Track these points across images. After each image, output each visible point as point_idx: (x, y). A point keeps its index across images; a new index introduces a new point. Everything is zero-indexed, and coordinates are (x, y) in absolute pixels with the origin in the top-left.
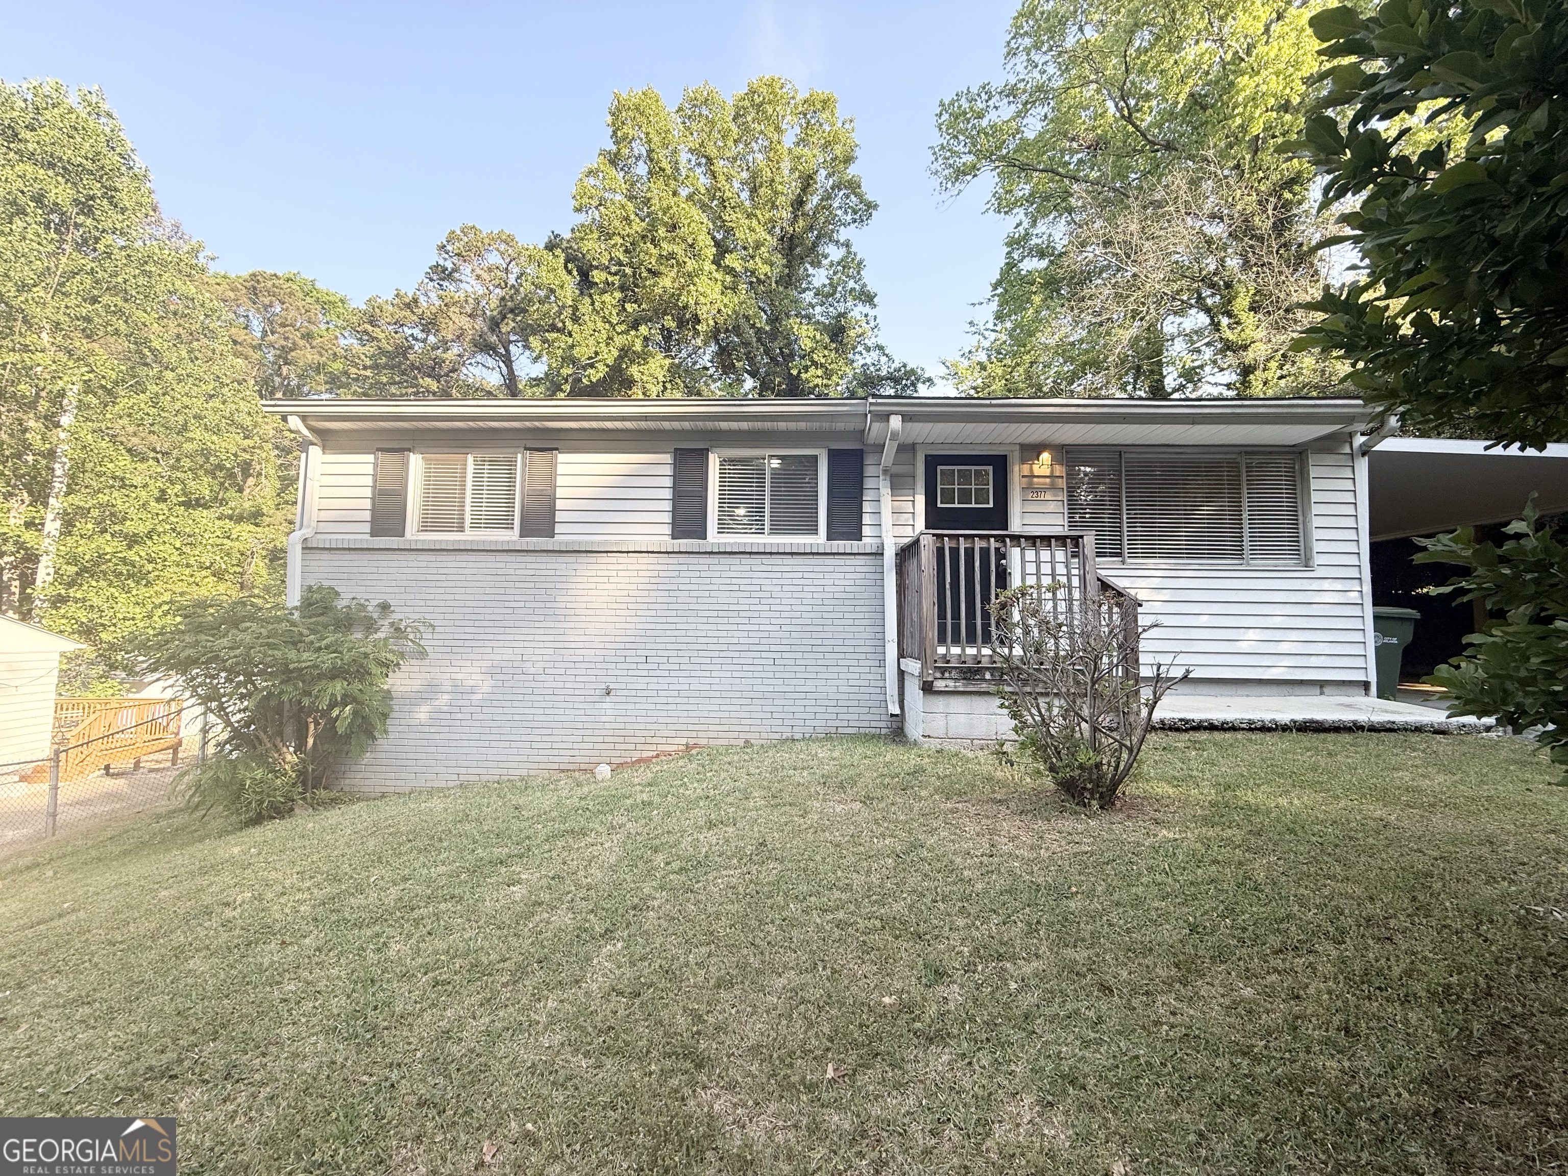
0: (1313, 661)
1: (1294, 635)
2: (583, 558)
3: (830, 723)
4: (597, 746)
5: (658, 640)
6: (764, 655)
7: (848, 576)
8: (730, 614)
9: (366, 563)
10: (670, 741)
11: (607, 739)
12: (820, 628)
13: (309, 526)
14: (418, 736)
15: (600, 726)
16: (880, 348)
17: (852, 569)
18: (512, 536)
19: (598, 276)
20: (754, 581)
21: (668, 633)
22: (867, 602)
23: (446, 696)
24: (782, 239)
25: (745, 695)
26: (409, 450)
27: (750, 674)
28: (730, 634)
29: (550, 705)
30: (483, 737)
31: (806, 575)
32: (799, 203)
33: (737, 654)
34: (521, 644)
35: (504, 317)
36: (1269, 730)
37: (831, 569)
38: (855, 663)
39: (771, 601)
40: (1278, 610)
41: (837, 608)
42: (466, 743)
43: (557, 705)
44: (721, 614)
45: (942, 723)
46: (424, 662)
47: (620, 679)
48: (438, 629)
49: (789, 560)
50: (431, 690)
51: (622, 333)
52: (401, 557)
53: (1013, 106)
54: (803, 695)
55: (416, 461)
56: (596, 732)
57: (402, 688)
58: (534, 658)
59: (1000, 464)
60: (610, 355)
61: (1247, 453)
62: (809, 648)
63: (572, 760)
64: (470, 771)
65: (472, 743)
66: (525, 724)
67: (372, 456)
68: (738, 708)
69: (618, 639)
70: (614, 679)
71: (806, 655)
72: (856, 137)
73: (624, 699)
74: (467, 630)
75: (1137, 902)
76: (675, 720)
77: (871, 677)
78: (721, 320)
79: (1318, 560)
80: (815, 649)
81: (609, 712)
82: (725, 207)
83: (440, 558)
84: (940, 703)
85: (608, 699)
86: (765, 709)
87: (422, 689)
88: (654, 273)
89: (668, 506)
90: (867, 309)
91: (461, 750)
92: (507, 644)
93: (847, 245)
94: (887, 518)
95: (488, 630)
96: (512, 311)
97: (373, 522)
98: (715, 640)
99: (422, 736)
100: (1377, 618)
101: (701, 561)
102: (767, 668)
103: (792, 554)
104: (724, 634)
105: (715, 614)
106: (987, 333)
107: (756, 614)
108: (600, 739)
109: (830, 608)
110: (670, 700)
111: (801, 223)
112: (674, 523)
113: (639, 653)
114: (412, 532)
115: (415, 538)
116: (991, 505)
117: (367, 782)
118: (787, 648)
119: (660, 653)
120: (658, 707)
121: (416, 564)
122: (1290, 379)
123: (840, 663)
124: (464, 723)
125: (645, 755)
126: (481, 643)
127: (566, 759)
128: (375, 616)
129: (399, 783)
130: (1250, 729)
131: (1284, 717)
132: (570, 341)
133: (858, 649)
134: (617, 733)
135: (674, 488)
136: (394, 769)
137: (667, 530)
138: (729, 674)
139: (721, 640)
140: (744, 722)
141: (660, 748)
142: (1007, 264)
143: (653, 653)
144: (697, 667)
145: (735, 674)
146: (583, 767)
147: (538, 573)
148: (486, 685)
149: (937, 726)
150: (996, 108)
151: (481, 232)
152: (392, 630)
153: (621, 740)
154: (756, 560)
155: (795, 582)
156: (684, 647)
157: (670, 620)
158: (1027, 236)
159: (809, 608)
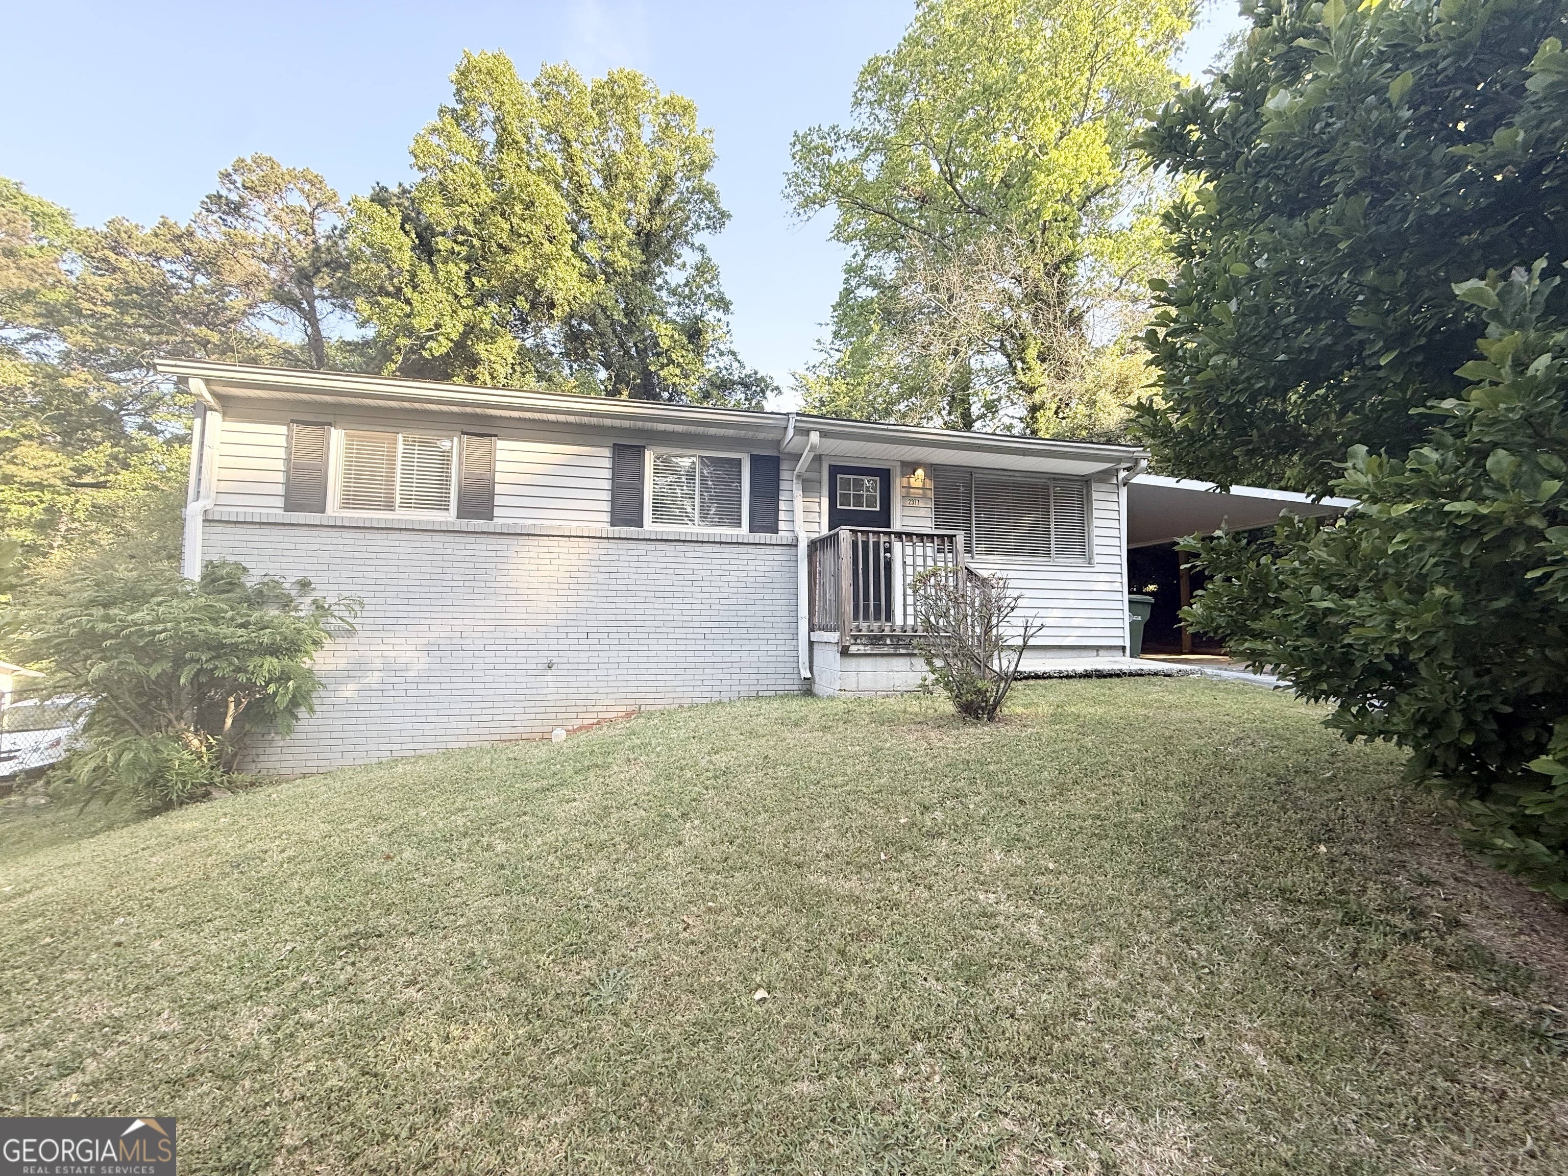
0: (1093, 632)
1: (1082, 613)
2: (523, 541)
3: (752, 688)
4: (539, 716)
5: (599, 617)
6: (696, 630)
7: (767, 563)
8: (666, 595)
9: (280, 539)
10: (610, 709)
11: (549, 710)
12: (744, 607)
13: (208, 497)
14: (344, 714)
15: (543, 697)
16: (733, 354)
17: (771, 557)
18: (449, 517)
19: (442, 244)
20: (687, 566)
21: (609, 611)
22: (783, 585)
23: (376, 674)
24: (638, 234)
25: (679, 665)
26: (330, 424)
27: (683, 648)
28: (666, 612)
29: (491, 679)
30: (419, 713)
31: (732, 562)
32: (658, 201)
33: (672, 630)
34: (460, 622)
35: (318, 271)
36: (1071, 677)
37: (753, 557)
38: (773, 636)
39: (702, 584)
40: (1072, 595)
41: (758, 591)
42: (400, 720)
43: (498, 679)
44: (657, 594)
45: (854, 679)
46: (351, 640)
47: (561, 654)
48: (367, 607)
49: (717, 548)
50: (359, 668)
51: (467, 307)
52: (323, 534)
53: (857, 150)
54: (729, 665)
55: (337, 437)
56: (538, 704)
57: (325, 667)
58: (474, 635)
59: (884, 476)
60: (455, 329)
61: (1054, 479)
62: (735, 625)
63: (513, 730)
64: (404, 747)
65: (407, 720)
66: (465, 699)
67: (285, 428)
68: (672, 677)
69: (559, 617)
70: (556, 654)
71: (732, 630)
72: (715, 148)
73: (565, 672)
74: (400, 608)
75: (1026, 763)
76: (615, 690)
77: (786, 648)
78: (576, 308)
79: (1097, 559)
80: (740, 625)
81: (550, 684)
82: (582, 193)
83: (368, 536)
84: (852, 663)
85: (550, 672)
86: (697, 677)
87: (349, 667)
88: (506, 250)
89: (607, 496)
90: (720, 314)
91: (393, 727)
92: (445, 622)
93: (702, 249)
94: (799, 516)
95: (423, 608)
96: (327, 264)
97: (287, 497)
98: (652, 618)
99: (350, 714)
100: (1130, 602)
101: (639, 547)
102: (698, 642)
103: (721, 543)
104: (660, 612)
105: (652, 594)
106: (832, 352)
107: (689, 595)
108: (543, 710)
109: (753, 591)
110: (610, 672)
111: (658, 221)
112: (613, 512)
113: (580, 629)
114: (333, 508)
115: (336, 514)
116: (878, 509)
117: (284, 764)
118: (716, 624)
119: (600, 629)
120: (599, 678)
121: (340, 541)
122: (1069, 420)
123: (761, 636)
124: (397, 700)
125: (586, 722)
126: (416, 621)
127: (508, 730)
128: (293, 593)
129: (322, 763)
130: (1061, 677)
131: (1080, 669)
132: (408, 309)
133: (775, 625)
134: (559, 703)
135: (613, 479)
136: (316, 749)
137: (606, 517)
138: (665, 648)
139: (658, 618)
140: (678, 689)
141: (601, 715)
142: (846, 289)
143: (595, 629)
144: (636, 642)
145: (670, 648)
146: (525, 736)
147: (477, 553)
148: (421, 661)
149: (851, 682)
150: (844, 149)
151: (279, 165)
152: (314, 607)
153: (563, 710)
154: (689, 548)
155: (723, 567)
156: (623, 624)
157: (610, 599)
158: (862, 267)
159: (735, 590)
